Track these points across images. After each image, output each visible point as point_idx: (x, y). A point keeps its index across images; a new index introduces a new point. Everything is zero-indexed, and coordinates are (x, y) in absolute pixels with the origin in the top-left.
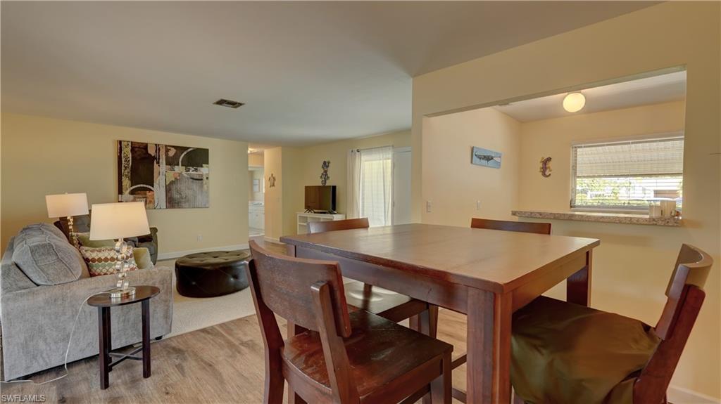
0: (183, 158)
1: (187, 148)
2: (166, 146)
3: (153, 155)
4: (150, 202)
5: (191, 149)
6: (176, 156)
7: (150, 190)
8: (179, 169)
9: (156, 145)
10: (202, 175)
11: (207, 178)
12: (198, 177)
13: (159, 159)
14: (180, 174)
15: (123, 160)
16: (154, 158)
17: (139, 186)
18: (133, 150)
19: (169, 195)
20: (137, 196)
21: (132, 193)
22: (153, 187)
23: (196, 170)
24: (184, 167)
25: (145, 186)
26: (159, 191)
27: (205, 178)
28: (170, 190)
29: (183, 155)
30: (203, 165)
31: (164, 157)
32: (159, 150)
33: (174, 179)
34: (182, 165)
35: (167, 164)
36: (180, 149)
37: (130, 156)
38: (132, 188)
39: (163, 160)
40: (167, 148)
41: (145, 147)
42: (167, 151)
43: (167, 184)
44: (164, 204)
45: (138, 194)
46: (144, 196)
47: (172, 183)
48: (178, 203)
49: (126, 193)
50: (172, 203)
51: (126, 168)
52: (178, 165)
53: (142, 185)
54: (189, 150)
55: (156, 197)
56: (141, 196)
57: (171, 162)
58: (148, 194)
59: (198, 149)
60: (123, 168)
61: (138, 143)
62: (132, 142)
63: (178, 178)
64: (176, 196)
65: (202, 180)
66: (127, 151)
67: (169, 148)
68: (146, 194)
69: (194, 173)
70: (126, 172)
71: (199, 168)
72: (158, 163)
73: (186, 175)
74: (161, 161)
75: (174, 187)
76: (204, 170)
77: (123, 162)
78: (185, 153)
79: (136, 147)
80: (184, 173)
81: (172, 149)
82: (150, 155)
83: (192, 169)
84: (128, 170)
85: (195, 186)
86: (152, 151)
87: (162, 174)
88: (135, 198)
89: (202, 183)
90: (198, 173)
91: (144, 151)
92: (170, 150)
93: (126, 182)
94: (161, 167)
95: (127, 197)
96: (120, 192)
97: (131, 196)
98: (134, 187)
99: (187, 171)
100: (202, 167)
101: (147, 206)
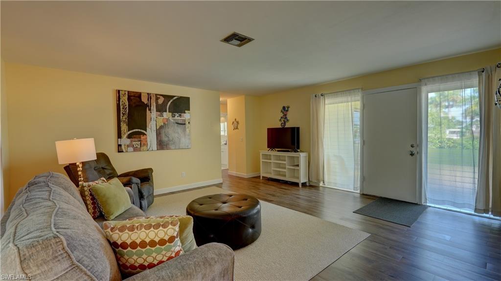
0: (170, 106)
1: (172, 97)
2: (156, 95)
3: (146, 103)
4: (144, 144)
6: (165, 104)
7: (144, 134)
8: (167, 115)
9: (148, 94)
10: (185, 120)
11: (189, 123)
12: (182, 123)
13: (151, 107)
14: (168, 120)
15: (121, 107)
16: (147, 105)
17: (135, 130)
18: (129, 99)
19: (159, 139)
20: (133, 139)
21: (129, 137)
22: (146, 131)
23: (180, 115)
24: (171, 114)
25: (139, 130)
26: (151, 136)
27: (187, 123)
28: (160, 133)
30: (186, 111)
31: (155, 104)
32: (151, 98)
33: (162, 124)
34: (169, 112)
35: (157, 111)
36: (168, 97)
37: (127, 104)
38: (129, 133)
39: (154, 108)
40: (157, 97)
41: (139, 95)
42: (157, 99)
43: (158, 128)
44: (155, 147)
45: (134, 138)
46: (139, 139)
47: (161, 127)
48: (166, 145)
49: (124, 137)
50: (161, 145)
51: (124, 114)
52: (166, 111)
53: (137, 130)
54: (175, 98)
55: (148, 140)
56: (136, 140)
57: (161, 109)
58: (143, 137)
59: (181, 97)
60: (121, 115)
61: (133, 92)
62: (128, 92)
63: (166, 123)
64: (165, 139)
65: (185, 124)
66: (125, 100)
67: (158, 96)
68: (140, 138)
69: (179, 118)
70: (124, 118)
71: (182, 114)
72: (150, 110)
73: (172, 121)
74: (152, 108)
75: (163, 131)
76: (186, 116)
77: (121, 110)
78: (171, 101)
79: (132, 96)
80: (171, 118)
81: (161, 97)
82: (143, 103)
83: (177, 115)
84: (126, 116)
85: (179, 129)
86: (144, 100)
87: (154, 119)
88: (131, 141)
89: (185, 127)
90: (181, 118)
91: (138, 99)
92: (159, 98)
93: (124, 127)
94: (152, 113)
95: (125, 141)
96: (119, 136)
97: (129, 140)
98: (131, 132)
99: (173, 117)
100: (185, 113)
101: (142, 148)
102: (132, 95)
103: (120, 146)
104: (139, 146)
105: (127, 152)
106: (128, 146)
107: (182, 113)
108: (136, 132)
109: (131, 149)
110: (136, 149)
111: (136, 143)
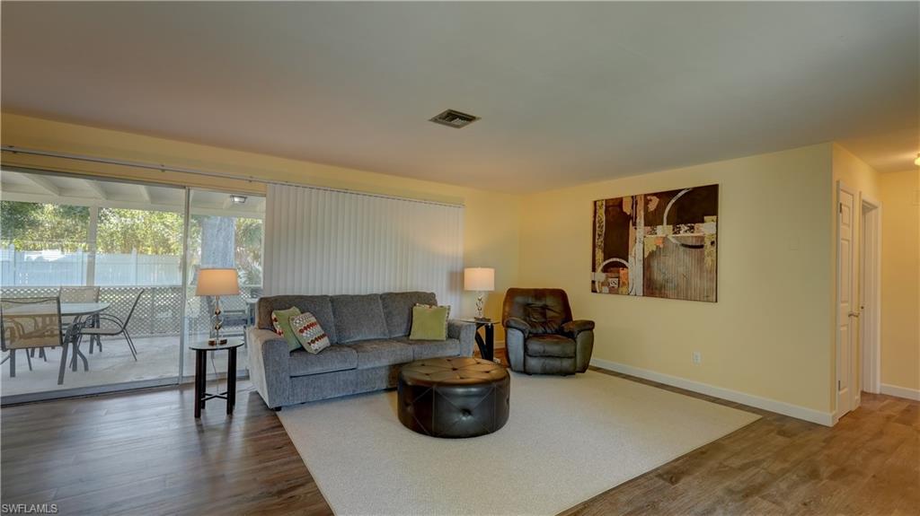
0: (669, 211)
1: (675, 193)
2: (646, 196)
3: (629, 213)
4: (624, 284)
5: (683, 193)
6: (660, 209)
7: (624, 266)
8: (664, 230)
9: (632, 197)
10: (702, 238)
11: (713, 243)
12: (694, 243)
13: (636, 218)
14: (665, 239)
15: (597, 225)
16: (630, 218)
18: (607, 211)
19: (648, 274)
20: (609, 274)
21: (605, 270)
22: (627, 261)
23: (692, 228)
24: (671, 227)
25: (618, 260)
26: (634, 269)
27: (708, 243)
28: (649, 266)
29: (670, 204)
30: (705, 218)
31: (642, 213)
32: (636, 204)
33: (655, 249)
34: (667, 224)
35: (645, 225)
36: (665, 196)
37: (604, 219)
38: (605, 263)
39: (641, 220)
40: (646, 199)
41: (618, 203)
42: (647, 202)
43: (646, 256)
44: (640, 291)
45: (611, 272)
46: (617, 275)
47: (652, 254)
48: (661, 289)
49: (599, 269)
50: (652, 288)
51: (599, 235)
52: (662, 224)
53: (615, 260)
54: (680, 194)
55: (630, 277)
56: (614, 275)
57: (652, 221)
58: (622, 272)
59: (695, 189)
60: (597, 237)
61: (612, 199)
62: (606, 200)
63: (661, 246)
64: (658, 276)
65: (702, 247)
66: (601, 214)
67: (649, 198)
68: (619, 272)
69: (689, 234)
70: (600, 241)
71: (696, 226)
72: (634, 224)
73: (673, 240)
74: (638, 221)
75: (655, 264)
76: (706, 228)
77: (597, 229)
78: (673, 201)
79: (610, 206)
80: (671, 236)
81: (654, 198)
82: (626, 213)
83: (684, 228)
84: (602, 239)
85: (690, 259)
86: (627, 208)
87: (641, 240)
88: (607, 277)
89: (702, 253)
90: (695, 234)
91: (618, 209)
92: (651, 200)
93: (600, 255)
94: (638, 230)
95: (600, 276)
96: (594, 270)
97: (604, 275)
98: (607, 262)
99: (675, 233)
100: (703, 221)
101: (621, 289)
102: (611, 204)
103: (593, 282)
104: (617, 286)
105: (601, 292)
106: (603, 284)
107: (695, 223)
108: (613, 262)
109: (606, 289)
110: (613, 291)
111: (613, 281)
